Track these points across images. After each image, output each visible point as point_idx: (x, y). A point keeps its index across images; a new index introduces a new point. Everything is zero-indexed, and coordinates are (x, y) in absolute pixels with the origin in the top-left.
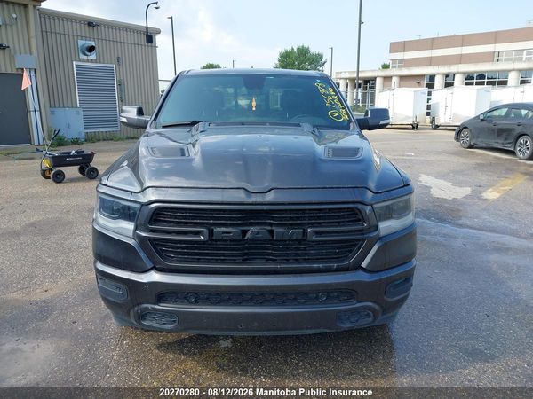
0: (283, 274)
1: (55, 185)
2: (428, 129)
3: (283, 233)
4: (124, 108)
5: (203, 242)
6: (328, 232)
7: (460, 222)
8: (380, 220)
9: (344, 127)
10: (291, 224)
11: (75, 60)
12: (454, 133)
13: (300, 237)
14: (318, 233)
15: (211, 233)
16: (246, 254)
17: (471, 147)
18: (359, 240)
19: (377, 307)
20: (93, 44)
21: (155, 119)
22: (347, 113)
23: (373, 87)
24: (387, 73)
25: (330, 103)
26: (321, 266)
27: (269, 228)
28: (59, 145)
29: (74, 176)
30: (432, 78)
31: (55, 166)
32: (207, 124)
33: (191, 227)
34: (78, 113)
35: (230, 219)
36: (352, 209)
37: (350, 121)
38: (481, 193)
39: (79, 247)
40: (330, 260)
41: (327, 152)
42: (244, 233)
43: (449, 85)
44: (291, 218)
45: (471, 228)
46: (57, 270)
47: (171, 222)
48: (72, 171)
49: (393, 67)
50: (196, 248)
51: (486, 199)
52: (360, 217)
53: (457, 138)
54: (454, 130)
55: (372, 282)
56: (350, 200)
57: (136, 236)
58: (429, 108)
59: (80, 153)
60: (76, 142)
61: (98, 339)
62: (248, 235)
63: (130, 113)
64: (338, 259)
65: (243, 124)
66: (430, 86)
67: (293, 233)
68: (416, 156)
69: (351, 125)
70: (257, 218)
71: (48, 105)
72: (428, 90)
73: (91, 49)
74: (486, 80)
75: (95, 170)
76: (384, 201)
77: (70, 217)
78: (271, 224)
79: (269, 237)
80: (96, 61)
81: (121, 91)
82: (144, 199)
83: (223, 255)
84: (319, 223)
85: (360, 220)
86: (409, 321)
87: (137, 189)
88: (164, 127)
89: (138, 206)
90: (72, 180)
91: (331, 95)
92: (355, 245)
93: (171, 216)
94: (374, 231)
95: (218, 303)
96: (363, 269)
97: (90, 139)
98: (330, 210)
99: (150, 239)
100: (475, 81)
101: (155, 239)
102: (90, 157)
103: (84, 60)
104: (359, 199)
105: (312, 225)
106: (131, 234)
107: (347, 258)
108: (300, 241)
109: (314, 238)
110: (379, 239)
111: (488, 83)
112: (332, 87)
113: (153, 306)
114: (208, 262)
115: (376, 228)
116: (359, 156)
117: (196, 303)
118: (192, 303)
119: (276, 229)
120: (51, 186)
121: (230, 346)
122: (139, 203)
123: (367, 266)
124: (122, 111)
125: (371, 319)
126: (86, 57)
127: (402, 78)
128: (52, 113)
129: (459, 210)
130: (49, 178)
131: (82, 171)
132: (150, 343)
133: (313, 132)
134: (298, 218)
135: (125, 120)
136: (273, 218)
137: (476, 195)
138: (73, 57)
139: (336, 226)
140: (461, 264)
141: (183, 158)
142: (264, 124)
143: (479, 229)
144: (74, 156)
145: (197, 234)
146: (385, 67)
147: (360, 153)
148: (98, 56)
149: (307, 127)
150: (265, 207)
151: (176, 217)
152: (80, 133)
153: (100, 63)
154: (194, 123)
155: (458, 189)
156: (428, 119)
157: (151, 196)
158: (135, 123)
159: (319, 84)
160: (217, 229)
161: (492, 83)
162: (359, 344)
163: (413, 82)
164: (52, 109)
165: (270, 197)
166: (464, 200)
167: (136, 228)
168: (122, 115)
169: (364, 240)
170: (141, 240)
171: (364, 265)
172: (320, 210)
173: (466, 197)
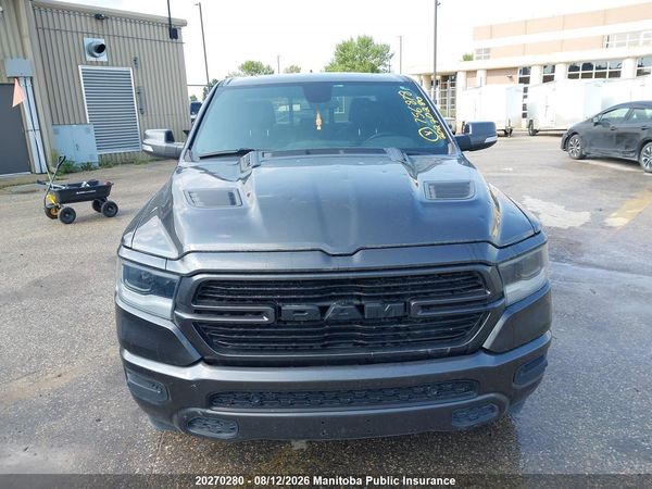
0: (378, 363)
1: (64, 226)
2: (523, 135)
3: (377, 310)
4: (148, 132)
5: (268, 325)
6: (438, 305)
7: (583, 259)
8: (507, 283)
9: (441, 150)
10: (388, 297)
11: (82, 64)
12: (560, 140)
13: (400, 314)
14: (424, 307)
15: (278, 311)
16: (326, 339)
17: (582, 157)
18: (479, 313)
19: (503, 398)
20: (102, 41)
21: (190, 148)
22: (442, 130)
23: (453, 85)
24: (470, 66)
25: (420, 117)
26: (429, 350)
27: (357, 302)
28: (67, 172)
29: (86, 214)
30: (526, 70)
31: (62, 202)
32: (260, 153)
33: (250, 305)
34: (88, 131)
35: (303, 292)
36: (470, 273)
37: (447, 141)
38: (603, 218)
39: (98, 312)
40: (441, 342)
41: (427, 191)
42: (324, 310)
43: (548, 79)
44: (388, 289)
45: (597, 267)
46: (72, 347)
47: (222, 299)
48: (84, 208)
49: (477, 58)
50: (259, 333)
51: (610, 227)
52: (481, 282)
53: (565, 146)
54: (560, 135)
55: (498, 367)
56: (468, 259)
57: (175, 319)
58: (524, 109)
59: (93, 184)
60: (87, 167)
61: (131, 444)
62: (329, 314)
63: (156, 139)
64: (452, 341)
65: (308, 152)
66: (525, 81)
67: (391, 309)
68: (515, 171)
69: (450, 146)
70: (341, 290)
71: (50, 123)
72: (523, 85)
73: (101, 49)
74: (594, 71)
75: (113, 206)
76: (512, 259)
77: (86, 271)
78: (359, 298)
79: (357, 315)
80: (107, 64)
81: (140, 101)
82: (184, 268)
83: (295, 341)
84: (425, 294)
85: (480, 286)
86: (536, 402)
87: (174, 254)
88: (202, 158)
89: (176, 278)
90: (85, 220)
91: (418, 106)
92: (474, 320)
93: (222, 292)
94: (500, 299)
95: (291, 405)
96: (486, 351)
97: (106, 163)
98: (440, 275)
99: (195, 323)
100: (580, 72)
101: (201, 323)
102: (106, 189)
103: (92, 63)
104: (480, 258)
105: (416, 297)
106: (168, 315)
107: (464, 337)
108: (399, 320)
109: (420, 313)
110: (506, 308)
111: (598, 75)
112: (421, 96)
113: (203, 410)
114: (275, 350)
115: (502, 295)
116: (472, 196)
117: (261, 405)
118: (255, 406)
119: (368, 305)
120: (59, 229)
121: (305, 448)
122: (178, 274)
123: (491, 347)
124: (146, 137)
125: (495, 414)
126: (93, 59)
127: (489, 71)
128: (56, 132)
129: (580, 244)
130: (55, 217)
131: (96, 206)
132: (199, 447)
133: (404, 162)
134: (396, 288)
135: (150, 149)
136: (361, 290)
137: (598, 222)
138: (79, 61)
139: (449, 297)
140: (592, 319)
141: (234, 207)
142: (336, 151)
143: (608, 269)
144: (86, 189)
145: (259, 314)
146: (468, 58)
147: (472, 191)
148: (110, 56)
149: (394, 153)
150: (351, 275)
151: (229, 293)
152: (92, 156)
153: (113, 65)
154: (242, 153)
155: (573, 215)
156: (525, 123)
157: (193, 264)
158: (163, 152)
159: (404, 93)
160: (287, 307)
161: (602, 75)
162: (475, 439)
163: (504, 77)
164: (55, 127)
165: (357, 261)
166: (585, 230)
167: (175, 307)
168: (146, 141)
169: (487, 313)
170: (183, 324)
171: (486, 345)
172: (426, 276)
173: (585, 225)
